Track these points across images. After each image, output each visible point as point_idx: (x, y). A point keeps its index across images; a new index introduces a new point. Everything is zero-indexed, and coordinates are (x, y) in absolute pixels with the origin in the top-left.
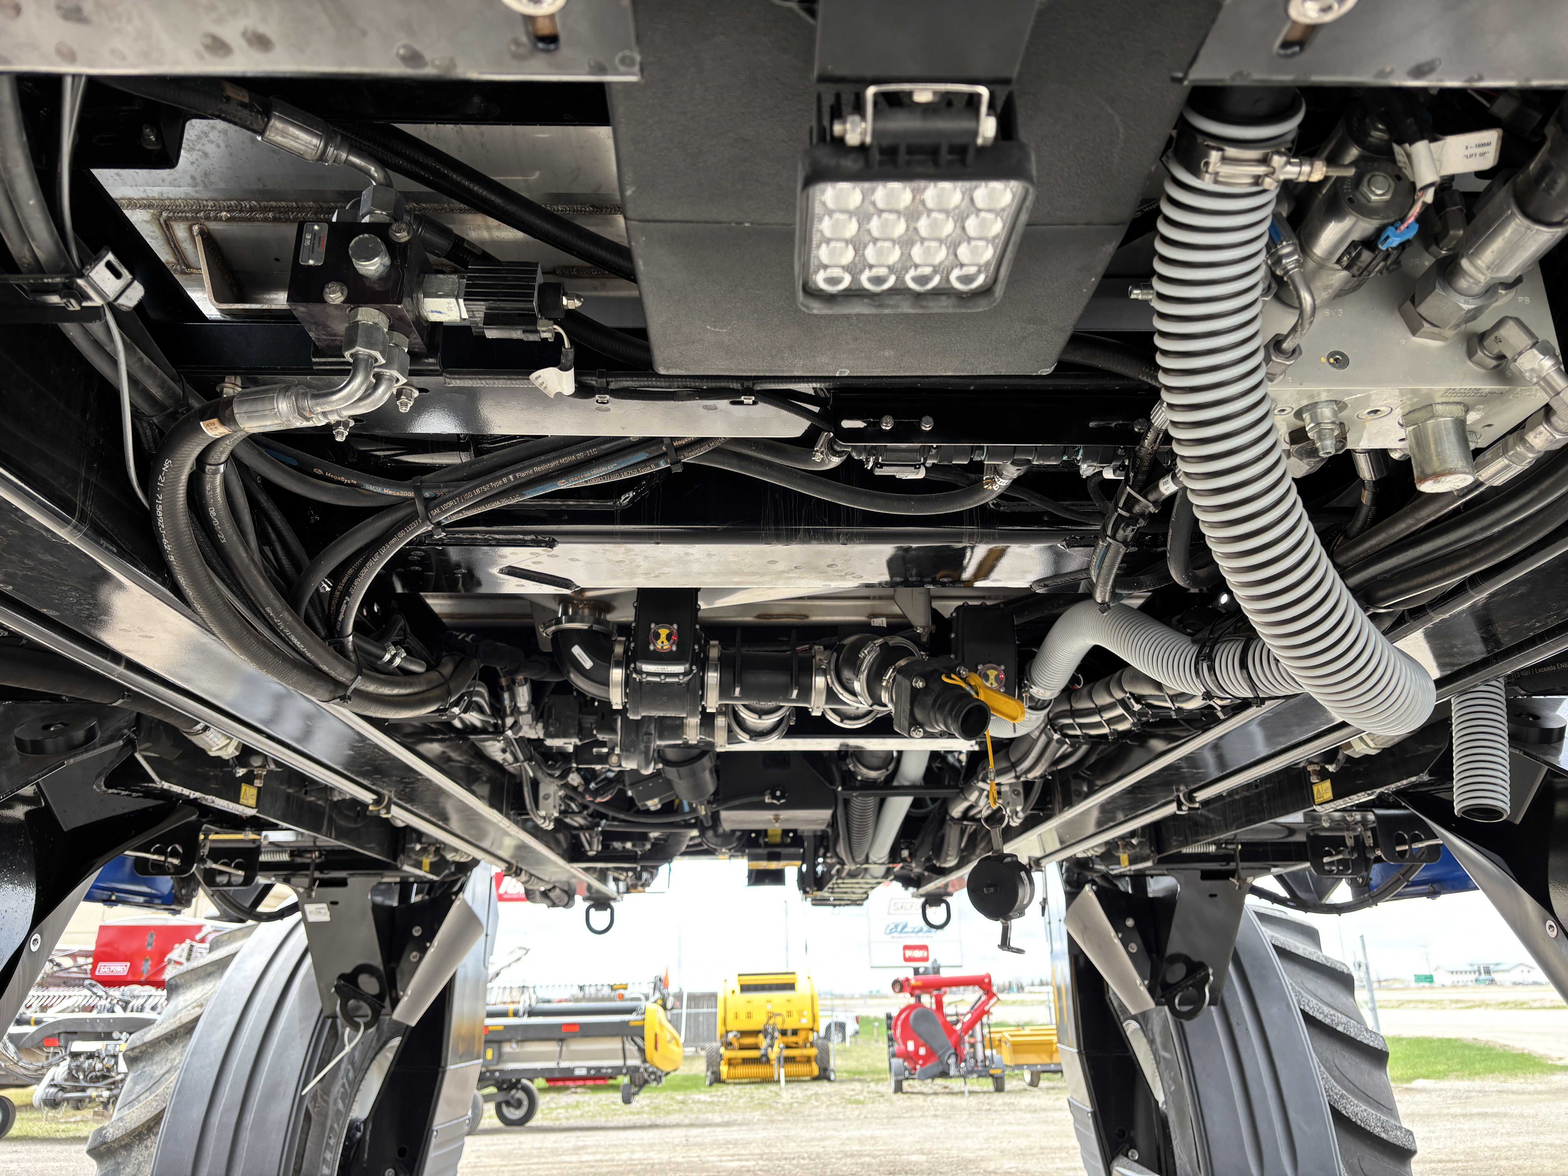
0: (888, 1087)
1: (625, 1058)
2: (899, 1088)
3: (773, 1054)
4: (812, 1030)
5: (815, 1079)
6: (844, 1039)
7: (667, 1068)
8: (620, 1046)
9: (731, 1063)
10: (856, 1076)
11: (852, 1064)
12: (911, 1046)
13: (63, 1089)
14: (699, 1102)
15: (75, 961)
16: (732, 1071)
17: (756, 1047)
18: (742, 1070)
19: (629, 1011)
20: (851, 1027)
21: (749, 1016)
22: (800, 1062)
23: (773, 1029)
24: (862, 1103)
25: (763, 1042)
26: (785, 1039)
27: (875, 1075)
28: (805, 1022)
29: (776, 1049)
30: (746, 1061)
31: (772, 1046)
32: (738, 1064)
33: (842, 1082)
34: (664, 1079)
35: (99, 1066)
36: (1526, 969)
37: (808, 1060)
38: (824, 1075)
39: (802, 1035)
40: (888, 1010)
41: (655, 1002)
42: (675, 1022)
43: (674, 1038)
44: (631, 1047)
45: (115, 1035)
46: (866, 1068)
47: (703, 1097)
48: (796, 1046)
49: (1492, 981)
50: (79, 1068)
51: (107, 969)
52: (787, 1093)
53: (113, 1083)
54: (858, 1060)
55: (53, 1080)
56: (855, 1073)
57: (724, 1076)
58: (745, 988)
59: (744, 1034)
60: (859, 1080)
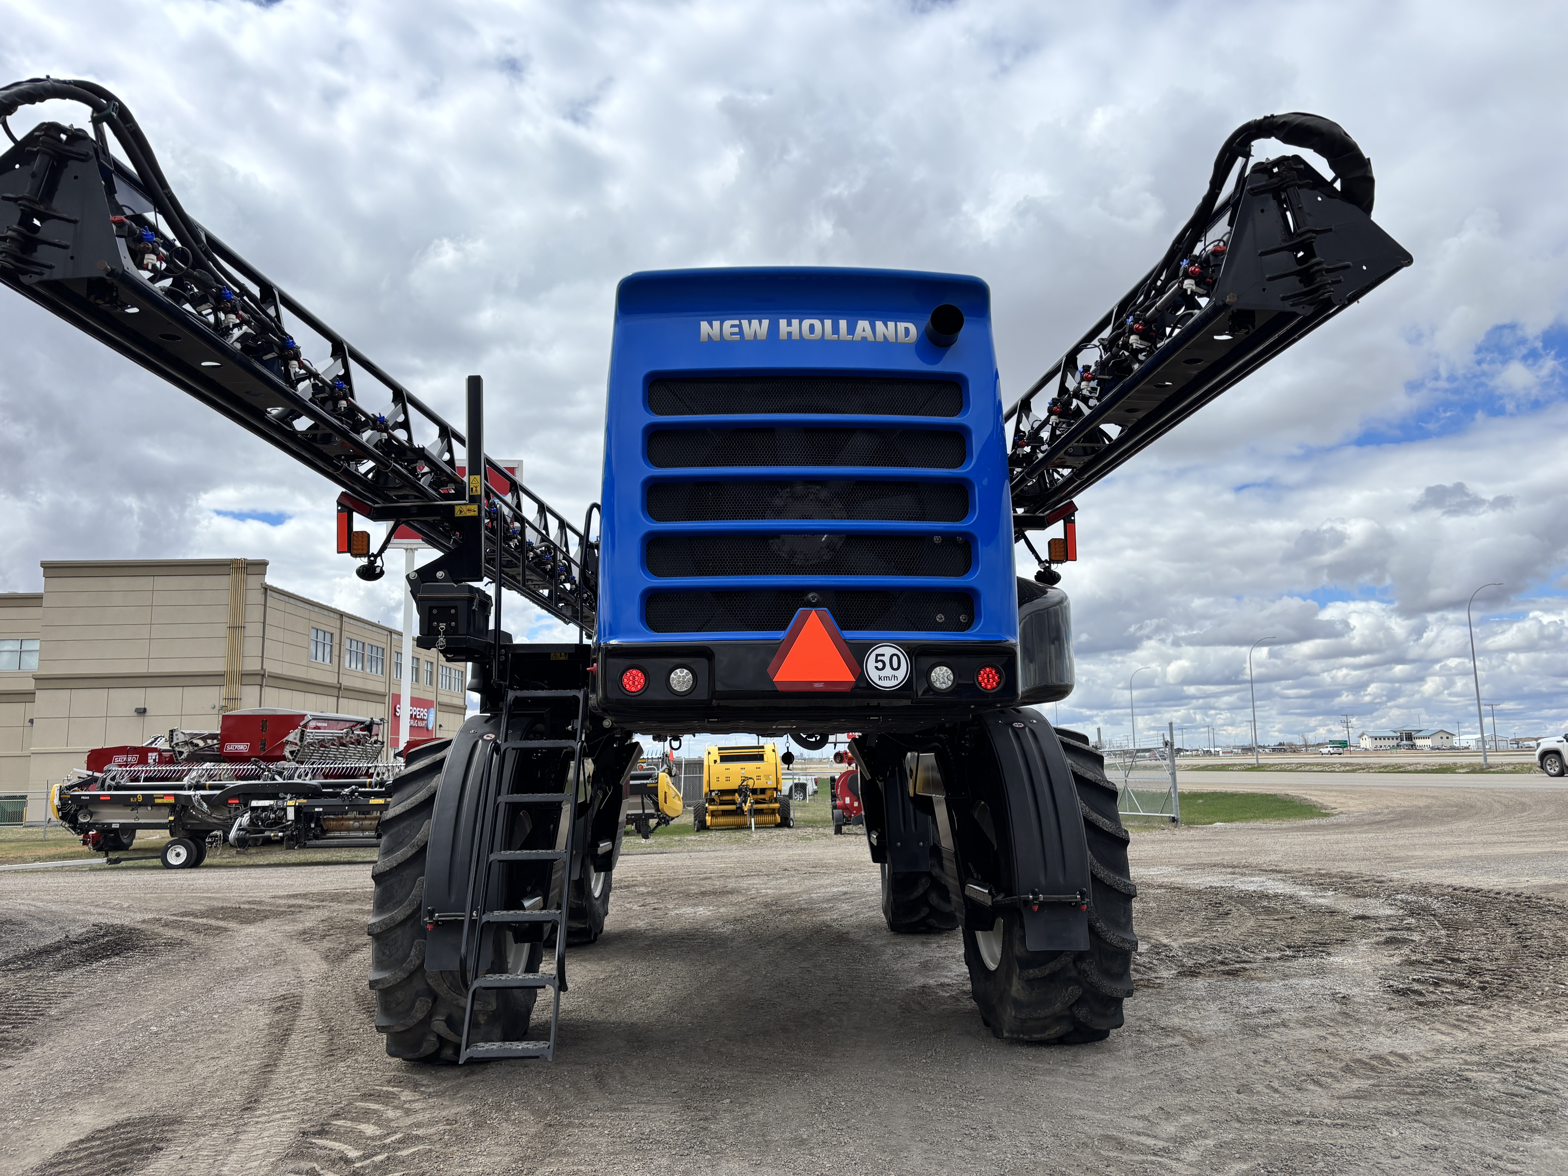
0: (831, 831)
1: (644, 809)
2: (838, 831)
3: (746, 808)
4: (776, 789)
5: (778, 826)
6: (805, 798)
7: (671, 814)
8: (640, 800)
9: (713, 814)
10: (811, 823)
11: (809, 815)
12: (848, 801)
13: (248, 832)
14: (691, 840)
15: (205, 742)
16: (714, 820)
17: (733, 802)
18: (721, 820)
19: (647, 777)
20: (811, 787)
21: (728, 779)
22: (767, 814)
23: (746, 789)
24: (810, 839)
25: (737, 798)
26: (755, 797)
27: (823, 823)
28: (771, 784)
29: (748, 804)
30: (725, 813)
31: (745, 802)
32: (719, 815)
33: (798, 828)
34: (671, 822)
35: (272, 816)
36: (1445, 736)
37: (773, 812)
38: (785, 823)
39: (769, 793)
40: (832, 775)
41: (664, 771)
42: (677, 784)
43: (677, 795)
44: (647, 801)
45: (281, 795)
46: (819, 818)
47: (693, 838)
48: (763, 801)
49: (1413, 746)
50: (258, 818)
51: (232, 747)
52: (756, 835)
53: (284, 827)
54: (814, 813)
55: (240, 825)
56: (810, 822)
57: (708, 823)
58: (724, 759)
59: (723, 792)
60: (812, 826)
